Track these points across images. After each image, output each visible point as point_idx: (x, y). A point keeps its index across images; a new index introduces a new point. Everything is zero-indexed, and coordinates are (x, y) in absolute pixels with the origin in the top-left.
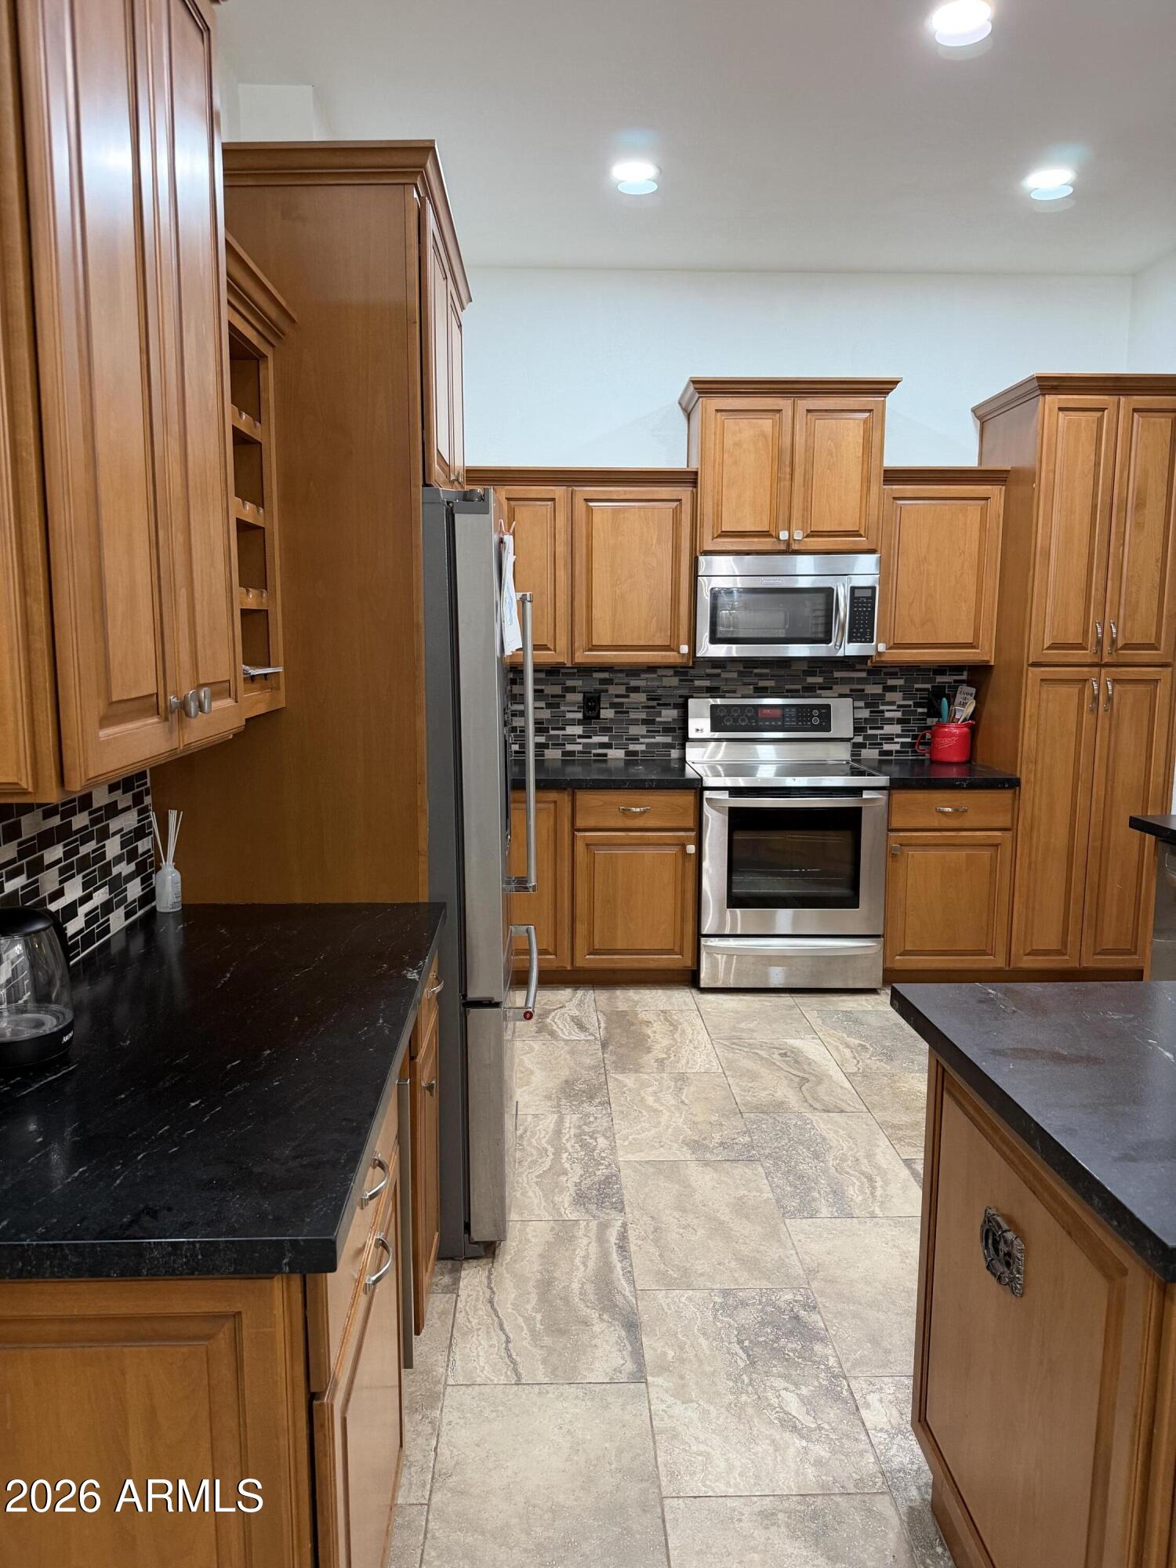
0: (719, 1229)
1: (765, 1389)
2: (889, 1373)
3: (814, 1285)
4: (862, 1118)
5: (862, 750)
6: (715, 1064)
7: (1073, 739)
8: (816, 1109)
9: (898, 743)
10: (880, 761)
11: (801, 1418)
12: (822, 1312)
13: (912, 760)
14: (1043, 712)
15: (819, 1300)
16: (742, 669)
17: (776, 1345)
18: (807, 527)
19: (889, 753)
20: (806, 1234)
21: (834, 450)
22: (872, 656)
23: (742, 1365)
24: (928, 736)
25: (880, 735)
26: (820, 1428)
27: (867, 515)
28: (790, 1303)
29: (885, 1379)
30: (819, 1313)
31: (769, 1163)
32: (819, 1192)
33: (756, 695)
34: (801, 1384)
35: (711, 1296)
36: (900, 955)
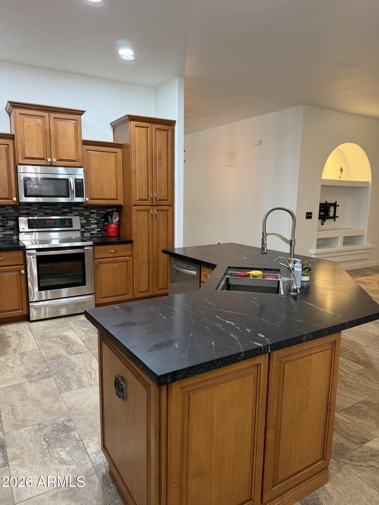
0: (37, 403)
1: (54, 453)
2: (96, 434)
3: (71, 412)
4: (88, 354)
5: (84, 233)
6: (36, 346)
7: (147, 228)
8: (72, 354)
9: (96, 231)
10: (91, 237)
11: (66, 459)
12: (74, 421)
13: (101, 236)
14: (138, 220)
15: (73, 417)
16: (38, 206)
17: (57, 437)
18: (57, 158)
19: (93, 234)
20: (68, 396)
21: (65, 132)
22: (84, 202)
23: (45, 447)
24: (105, 228)
25: (90, 228)
26: (73, 460)
27: (78, 155)
28: (63, 421)
29: (95, 437)
30: (73, 421)
31: (55, 376)
32: (73, 382)
33: (45, 215)
34: (67, 447)
35: (34, 427)
36: (100, 299)
